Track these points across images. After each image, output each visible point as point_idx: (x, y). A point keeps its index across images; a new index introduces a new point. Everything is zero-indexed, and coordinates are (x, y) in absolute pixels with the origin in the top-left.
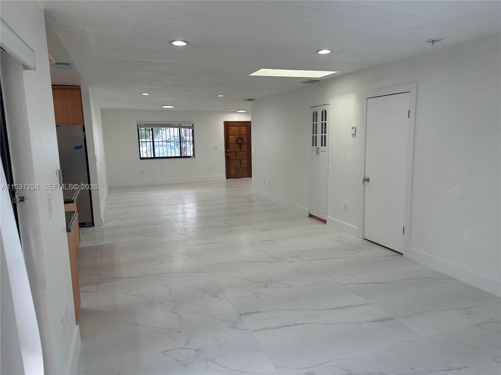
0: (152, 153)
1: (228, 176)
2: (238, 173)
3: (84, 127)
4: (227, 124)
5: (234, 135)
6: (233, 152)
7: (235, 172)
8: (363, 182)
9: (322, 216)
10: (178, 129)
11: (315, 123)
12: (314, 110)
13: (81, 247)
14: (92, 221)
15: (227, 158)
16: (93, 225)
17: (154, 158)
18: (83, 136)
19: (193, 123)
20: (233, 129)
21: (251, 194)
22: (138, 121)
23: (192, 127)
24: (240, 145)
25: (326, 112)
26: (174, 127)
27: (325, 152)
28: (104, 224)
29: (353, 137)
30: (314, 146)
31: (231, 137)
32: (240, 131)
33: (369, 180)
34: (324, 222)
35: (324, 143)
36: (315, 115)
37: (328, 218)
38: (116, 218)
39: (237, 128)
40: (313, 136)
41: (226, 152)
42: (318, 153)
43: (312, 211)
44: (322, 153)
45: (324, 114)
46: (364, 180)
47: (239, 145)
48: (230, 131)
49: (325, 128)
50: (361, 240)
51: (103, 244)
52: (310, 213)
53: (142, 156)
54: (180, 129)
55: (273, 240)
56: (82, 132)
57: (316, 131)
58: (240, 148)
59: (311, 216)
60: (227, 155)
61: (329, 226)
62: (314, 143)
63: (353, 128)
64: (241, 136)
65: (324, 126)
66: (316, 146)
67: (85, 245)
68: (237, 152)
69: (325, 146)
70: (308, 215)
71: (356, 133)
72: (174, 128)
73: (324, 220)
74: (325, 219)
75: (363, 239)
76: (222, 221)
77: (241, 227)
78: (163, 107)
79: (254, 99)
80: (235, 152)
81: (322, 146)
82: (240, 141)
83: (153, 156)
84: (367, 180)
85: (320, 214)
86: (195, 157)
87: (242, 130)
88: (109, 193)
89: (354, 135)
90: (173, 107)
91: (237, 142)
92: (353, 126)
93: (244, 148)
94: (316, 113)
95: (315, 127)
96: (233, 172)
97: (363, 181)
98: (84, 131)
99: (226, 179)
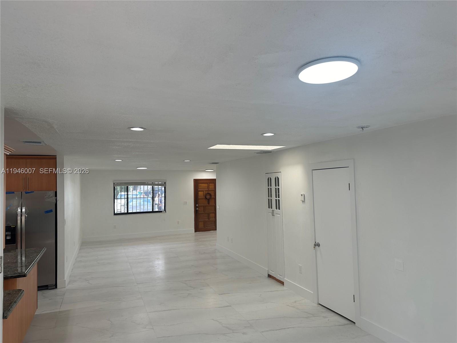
0: (126, 209)
1: (197, 229)
2: (206, 227)
3: (56, 193)
4: (197, 182)
5: (203, 191)
6: (201, 206)
7: (203, 226)
8: (314, 248)
9: (280, 277)
10: (152, 186)
11: (270, 187)
12: (269, 176)
13: (37, 314)
14: (55, 283)
15: (196, 212)
16: (56, 287)
17: (128, 213)
18: (55, 201)
19: (165, 182)
20: (202, 186)
21: (216, 249)
22: (115, 180)
23: (164, 184)
24: (209, 200)
25: (278, 178)
26: (148, 184)
27: (280, 214)
28: (67, 286)
29: (302, 203)
30: (270, 208)
31: (200, 193)
32: (208, 187)
33: (319, 245)
34: (282, 283)
35: (278, 207)
36: (269, 180)
37: (286, 280)
38: (81, 278)
39: (206, 185)
40: (269, 199)
41: (195, 207)
42: (273, 215)
43: (270, 271)
44: (277, 215)
45: (277, 180)
46: (315, 245)
47: (207, 200)
48: (200, 187)
49: (279, 192)
50: (316, 305)
51: (61, 310)
52: (269, 274)
53: (116, 212)
54: (153, 187)
55: (230, 306)
56: (54, 198)
57: (271, 194)
58: (209, 203)
59: (270, 276)
60: (196, 210)
61: (287, 289)
62: (270, 206)
63: (302, 195)
64: (210, 192)
65: (278, 191)
66: (271, 208)
67: (42, 312)
68: (206, 206)
69: (279, 209)
70: (267, 276)
71: (305, 200)
72: (148, 186)
73: (281, 281)
74: (283, 281)
75: (317, 304)
76: (182, 283)
77: (201, 290)
78: (137, 168)
79: (218, 163)
80: (204, 206)
81: (277, 209)
82: (208, 197)
83: (126, 212)
84: (317, 245)
85: (278, 275)
86: (166, 212)
87: (210, 187)
88: (80, 249)
89: (303, 201)
90: (146, 168)
91: (206, 197)
92: (302, 194)
93: (212, 203)
94: (271, 179)
95: (270, 191)
96: (201, 225)
97: (313, 246)
98: (56, 196)
99: (195, 232)
